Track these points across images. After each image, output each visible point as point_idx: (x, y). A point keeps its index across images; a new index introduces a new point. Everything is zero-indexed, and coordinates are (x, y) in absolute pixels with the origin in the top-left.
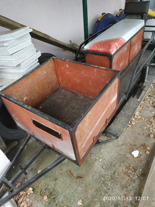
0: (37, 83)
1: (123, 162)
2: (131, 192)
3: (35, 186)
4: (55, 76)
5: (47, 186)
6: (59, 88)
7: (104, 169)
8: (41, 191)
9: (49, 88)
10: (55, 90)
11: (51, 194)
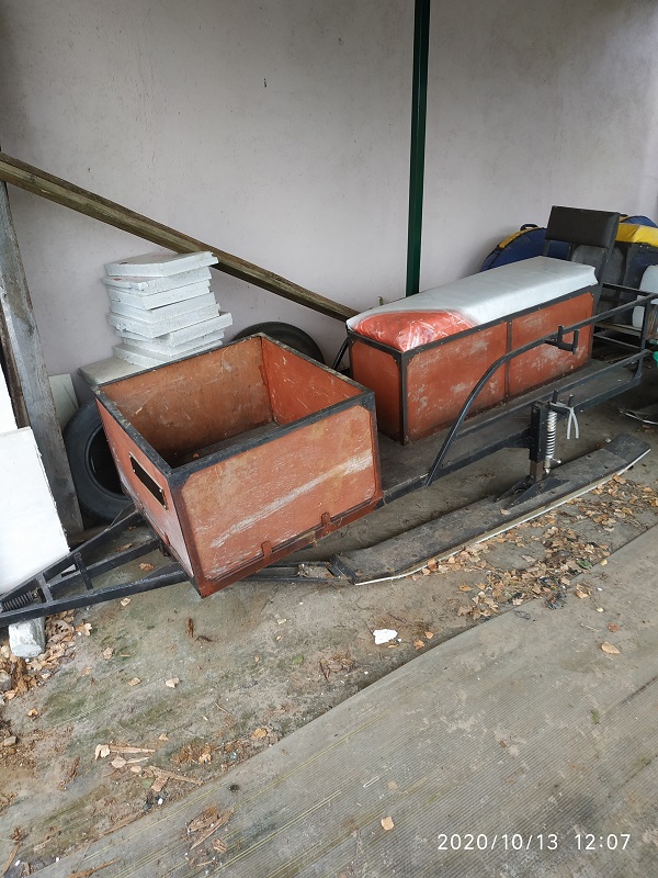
0: (198, 389)
1: (336, 644)
2: (303, 705)
3: (101, 626)
4: (259, 384)
5: (124, 633)
6: (270, 420)
7: (275, 640)
8: (108, 637)
9: (234, 410)
10: (256, 422)
11: (123, 649)
